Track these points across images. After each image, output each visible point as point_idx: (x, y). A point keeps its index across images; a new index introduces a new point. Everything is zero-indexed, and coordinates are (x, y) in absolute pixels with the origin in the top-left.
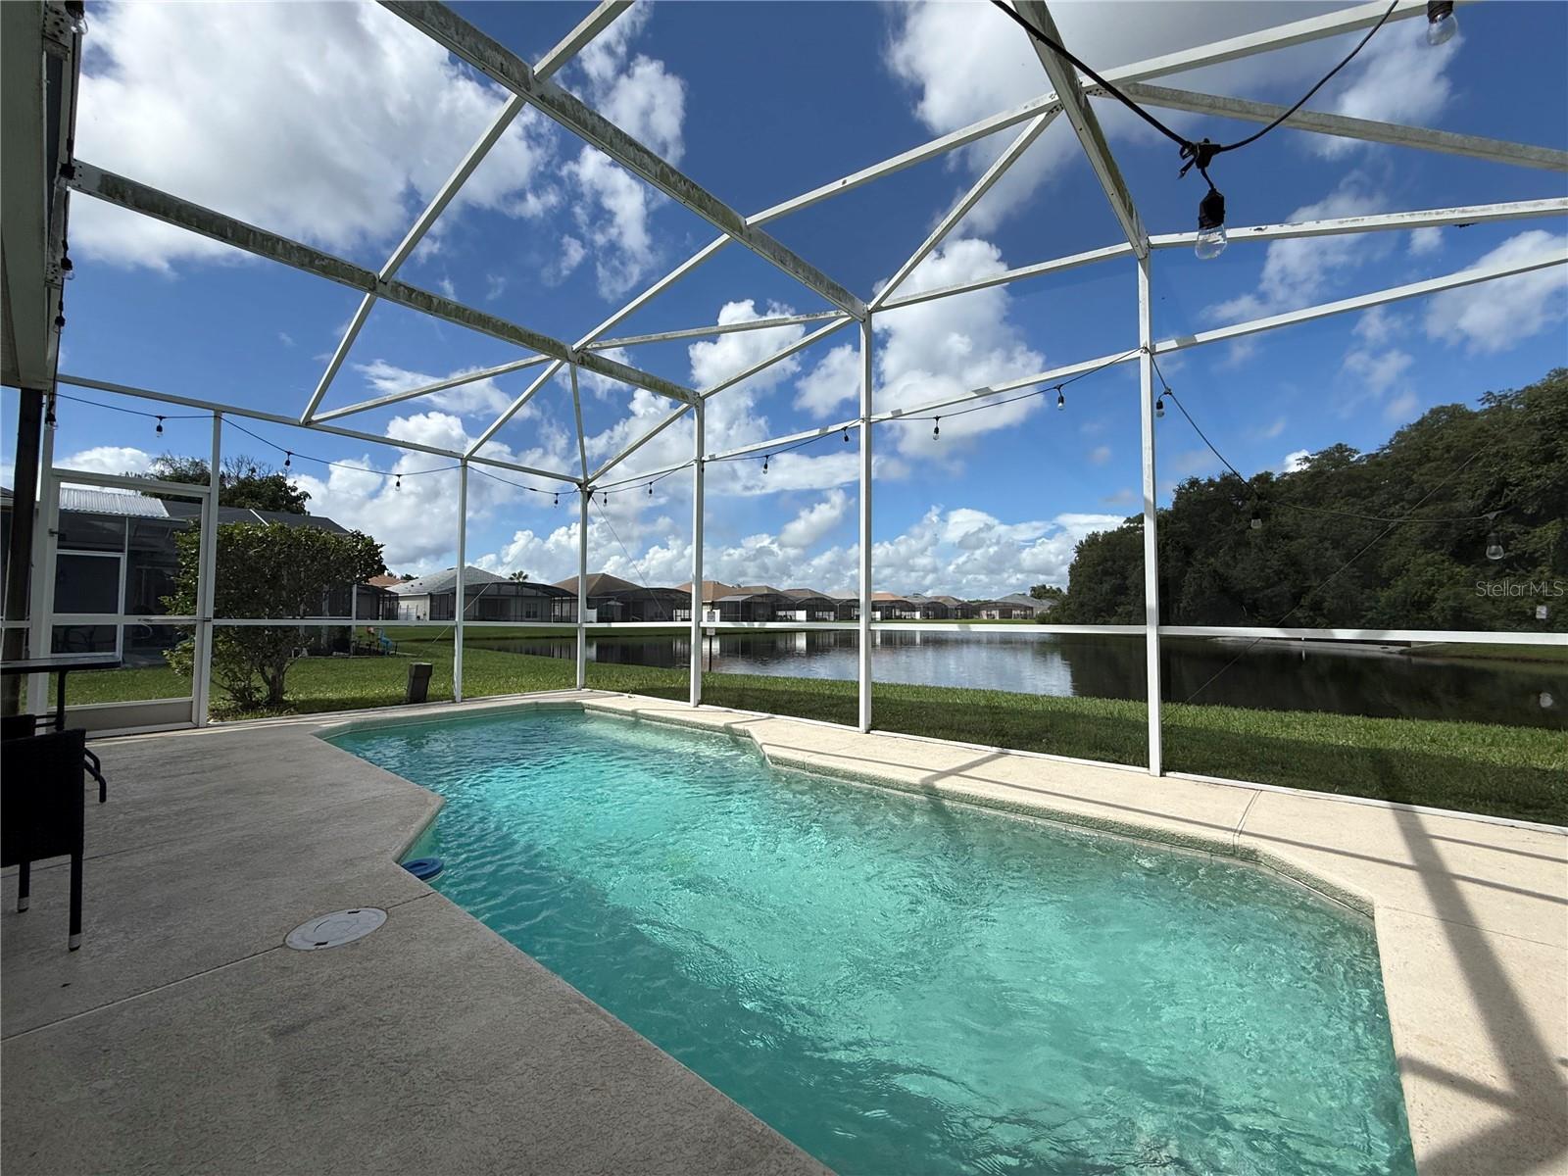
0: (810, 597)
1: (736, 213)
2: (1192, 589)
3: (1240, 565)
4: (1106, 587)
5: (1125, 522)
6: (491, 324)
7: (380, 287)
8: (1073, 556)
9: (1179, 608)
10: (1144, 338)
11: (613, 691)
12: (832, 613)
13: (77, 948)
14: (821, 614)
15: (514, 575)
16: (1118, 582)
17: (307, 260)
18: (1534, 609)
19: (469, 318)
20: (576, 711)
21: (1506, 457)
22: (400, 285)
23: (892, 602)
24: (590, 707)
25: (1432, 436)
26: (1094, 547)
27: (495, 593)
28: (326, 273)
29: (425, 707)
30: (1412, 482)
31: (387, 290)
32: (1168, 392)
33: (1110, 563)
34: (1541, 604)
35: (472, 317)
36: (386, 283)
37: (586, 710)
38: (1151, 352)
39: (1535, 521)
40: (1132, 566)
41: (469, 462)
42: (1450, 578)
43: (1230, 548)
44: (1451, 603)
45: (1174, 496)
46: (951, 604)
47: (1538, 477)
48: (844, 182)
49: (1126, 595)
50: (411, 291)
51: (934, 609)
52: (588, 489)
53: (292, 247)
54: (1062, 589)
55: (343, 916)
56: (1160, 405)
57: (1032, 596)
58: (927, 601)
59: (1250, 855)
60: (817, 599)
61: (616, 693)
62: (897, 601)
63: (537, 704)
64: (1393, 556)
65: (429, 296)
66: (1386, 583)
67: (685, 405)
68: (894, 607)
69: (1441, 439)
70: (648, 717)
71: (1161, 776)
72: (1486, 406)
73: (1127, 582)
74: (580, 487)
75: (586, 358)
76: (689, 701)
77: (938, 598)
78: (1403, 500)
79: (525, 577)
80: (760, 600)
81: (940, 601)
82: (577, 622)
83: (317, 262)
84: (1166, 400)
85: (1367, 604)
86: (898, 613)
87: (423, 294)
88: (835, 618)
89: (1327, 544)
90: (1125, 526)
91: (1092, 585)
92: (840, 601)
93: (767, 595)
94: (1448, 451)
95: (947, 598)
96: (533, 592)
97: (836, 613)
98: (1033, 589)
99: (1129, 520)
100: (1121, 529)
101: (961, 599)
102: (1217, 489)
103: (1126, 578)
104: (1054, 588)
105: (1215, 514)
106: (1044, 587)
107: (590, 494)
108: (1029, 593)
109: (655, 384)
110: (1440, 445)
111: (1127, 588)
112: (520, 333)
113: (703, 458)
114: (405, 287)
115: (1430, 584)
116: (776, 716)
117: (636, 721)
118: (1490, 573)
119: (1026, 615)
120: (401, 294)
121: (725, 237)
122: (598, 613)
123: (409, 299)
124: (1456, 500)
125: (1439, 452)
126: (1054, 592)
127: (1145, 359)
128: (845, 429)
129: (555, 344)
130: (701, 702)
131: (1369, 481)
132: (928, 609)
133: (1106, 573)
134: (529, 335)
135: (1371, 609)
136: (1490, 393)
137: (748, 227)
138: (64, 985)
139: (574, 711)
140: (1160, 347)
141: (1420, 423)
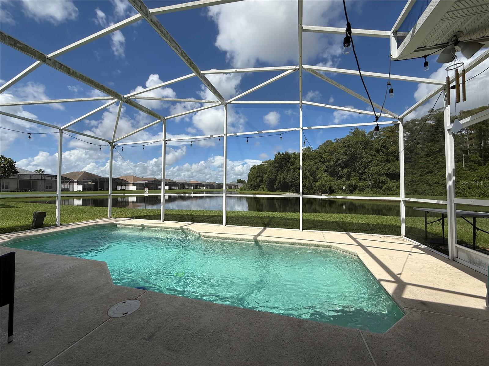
0: (169, 182)
1: (199, 69)
2: (278, 181)
3: (289, 176)
4: (258, 180)
5: (262, 163)
6: (93, 83)
7: (48, 61)
8: (249, 171)
9: (275, 186)
10: (301, 126)
11: (126, 218)
12: (177, 187)
13: (11, 341)
14: (173, 187)
15: (37, 170)
16: (261, 179)
17: (13, 43)
18: (343, 187)
19: (85, 79)
20: (114, 226)
21: (339, 153)
22: (56, 62)
23: (197, 183)
24: (120, 224)
25: (326, 147)
26: (254, 169)
27: (29, 178)
28: (23, 51)
29: (44, 230)
30: (323, 157)
31: (51, 62)
32: (306, 140)
33: (259, 174)
34: (344, 186)
35: (86, 79)
36: (50, 60)
37: (118, 226)
38: (302, 129)
39: (343, 168)
40: (264, 175)
41: (63, 131)
42: (329, 180)
43: (287, 171)
44: (329, 186)
45: (274, 157)
46: (215, 185)
47: (344, 158)
48: (236, 70)
49: (263, 182)
50: (61, 65)
51: (210, 186)
52: (114, 145)
53: (6, 36)
54: (245, 180)
55: (120, 304)
56: (304, 143)
57: (237, 182)
58: (207, 183)
59: (330, 247)
60: (172, 182)
61: (128, 219)
62: (198, 183)
63: (96, 224)
64: (319, 174)
65: (69, 68)
66: (318, 181)
67: (159, 121)
68: (197, 185)
69: (328, 148)
70: (148, 227)
71: (303, 231)
72: (335, 141)
73: (263, 179)
74: (110, 144)
75: (128, 101)
76: (160, 220)
77: (211, 182)
78: (321, 161)
79: (43, 172)
80: (152, 182)
81: (211, 183)
82: (108, 193)
83: (18, 45)
84: (306, 141)
85: (314, 186)
86: (198, 187)
87: (66, 67)
88: (178, 189)
89: (307, 171)
90: (262, 164)
91: (254, 180)
92: (180, 183)
93: (155, 181)
94: (329, 151)
95: (214, 183)
96: (50, 178)
97: (178, 187)
98: (238, 180)
99: (263, 162)
100: (261, 164)
101: (217, 183)
102: (284, 156)
103: (263, 178)
104: (243, 180)
105: (284, 162)
106: (240, 180)
107: (114, 147)
108: (236, 181)
109: (151, 113)
110: (328, 149)
111: (263, 181)
112: (104, 88)
113: (166, 140)
114: (59, 63)
115: (325, 181)
116: (194, 223)
117: (143, 228)
118: (336, 179)
119: (236, 188)
120: (57, 65)
121: (193, 74)
122: (83, 187)
123: (60, 68)
124: (330, 162)
125: (327, 151)
126: (243, 181)
127: (301, 131)
128: (219, 137)
129: (117, 94)
130: (165, 220)
131: (315, 156)
132: (208, 186)
133: (258, 176)
134: (108, 89)
135: (315, 187)
136: (336, 138)
137: (201, 74)
138: (28, 353)
139: (113, 226)
140: (304, 128)
141: (324, 144)
